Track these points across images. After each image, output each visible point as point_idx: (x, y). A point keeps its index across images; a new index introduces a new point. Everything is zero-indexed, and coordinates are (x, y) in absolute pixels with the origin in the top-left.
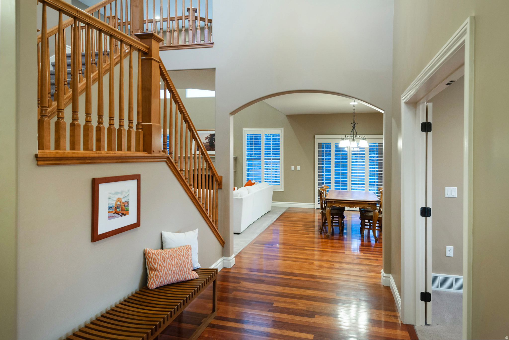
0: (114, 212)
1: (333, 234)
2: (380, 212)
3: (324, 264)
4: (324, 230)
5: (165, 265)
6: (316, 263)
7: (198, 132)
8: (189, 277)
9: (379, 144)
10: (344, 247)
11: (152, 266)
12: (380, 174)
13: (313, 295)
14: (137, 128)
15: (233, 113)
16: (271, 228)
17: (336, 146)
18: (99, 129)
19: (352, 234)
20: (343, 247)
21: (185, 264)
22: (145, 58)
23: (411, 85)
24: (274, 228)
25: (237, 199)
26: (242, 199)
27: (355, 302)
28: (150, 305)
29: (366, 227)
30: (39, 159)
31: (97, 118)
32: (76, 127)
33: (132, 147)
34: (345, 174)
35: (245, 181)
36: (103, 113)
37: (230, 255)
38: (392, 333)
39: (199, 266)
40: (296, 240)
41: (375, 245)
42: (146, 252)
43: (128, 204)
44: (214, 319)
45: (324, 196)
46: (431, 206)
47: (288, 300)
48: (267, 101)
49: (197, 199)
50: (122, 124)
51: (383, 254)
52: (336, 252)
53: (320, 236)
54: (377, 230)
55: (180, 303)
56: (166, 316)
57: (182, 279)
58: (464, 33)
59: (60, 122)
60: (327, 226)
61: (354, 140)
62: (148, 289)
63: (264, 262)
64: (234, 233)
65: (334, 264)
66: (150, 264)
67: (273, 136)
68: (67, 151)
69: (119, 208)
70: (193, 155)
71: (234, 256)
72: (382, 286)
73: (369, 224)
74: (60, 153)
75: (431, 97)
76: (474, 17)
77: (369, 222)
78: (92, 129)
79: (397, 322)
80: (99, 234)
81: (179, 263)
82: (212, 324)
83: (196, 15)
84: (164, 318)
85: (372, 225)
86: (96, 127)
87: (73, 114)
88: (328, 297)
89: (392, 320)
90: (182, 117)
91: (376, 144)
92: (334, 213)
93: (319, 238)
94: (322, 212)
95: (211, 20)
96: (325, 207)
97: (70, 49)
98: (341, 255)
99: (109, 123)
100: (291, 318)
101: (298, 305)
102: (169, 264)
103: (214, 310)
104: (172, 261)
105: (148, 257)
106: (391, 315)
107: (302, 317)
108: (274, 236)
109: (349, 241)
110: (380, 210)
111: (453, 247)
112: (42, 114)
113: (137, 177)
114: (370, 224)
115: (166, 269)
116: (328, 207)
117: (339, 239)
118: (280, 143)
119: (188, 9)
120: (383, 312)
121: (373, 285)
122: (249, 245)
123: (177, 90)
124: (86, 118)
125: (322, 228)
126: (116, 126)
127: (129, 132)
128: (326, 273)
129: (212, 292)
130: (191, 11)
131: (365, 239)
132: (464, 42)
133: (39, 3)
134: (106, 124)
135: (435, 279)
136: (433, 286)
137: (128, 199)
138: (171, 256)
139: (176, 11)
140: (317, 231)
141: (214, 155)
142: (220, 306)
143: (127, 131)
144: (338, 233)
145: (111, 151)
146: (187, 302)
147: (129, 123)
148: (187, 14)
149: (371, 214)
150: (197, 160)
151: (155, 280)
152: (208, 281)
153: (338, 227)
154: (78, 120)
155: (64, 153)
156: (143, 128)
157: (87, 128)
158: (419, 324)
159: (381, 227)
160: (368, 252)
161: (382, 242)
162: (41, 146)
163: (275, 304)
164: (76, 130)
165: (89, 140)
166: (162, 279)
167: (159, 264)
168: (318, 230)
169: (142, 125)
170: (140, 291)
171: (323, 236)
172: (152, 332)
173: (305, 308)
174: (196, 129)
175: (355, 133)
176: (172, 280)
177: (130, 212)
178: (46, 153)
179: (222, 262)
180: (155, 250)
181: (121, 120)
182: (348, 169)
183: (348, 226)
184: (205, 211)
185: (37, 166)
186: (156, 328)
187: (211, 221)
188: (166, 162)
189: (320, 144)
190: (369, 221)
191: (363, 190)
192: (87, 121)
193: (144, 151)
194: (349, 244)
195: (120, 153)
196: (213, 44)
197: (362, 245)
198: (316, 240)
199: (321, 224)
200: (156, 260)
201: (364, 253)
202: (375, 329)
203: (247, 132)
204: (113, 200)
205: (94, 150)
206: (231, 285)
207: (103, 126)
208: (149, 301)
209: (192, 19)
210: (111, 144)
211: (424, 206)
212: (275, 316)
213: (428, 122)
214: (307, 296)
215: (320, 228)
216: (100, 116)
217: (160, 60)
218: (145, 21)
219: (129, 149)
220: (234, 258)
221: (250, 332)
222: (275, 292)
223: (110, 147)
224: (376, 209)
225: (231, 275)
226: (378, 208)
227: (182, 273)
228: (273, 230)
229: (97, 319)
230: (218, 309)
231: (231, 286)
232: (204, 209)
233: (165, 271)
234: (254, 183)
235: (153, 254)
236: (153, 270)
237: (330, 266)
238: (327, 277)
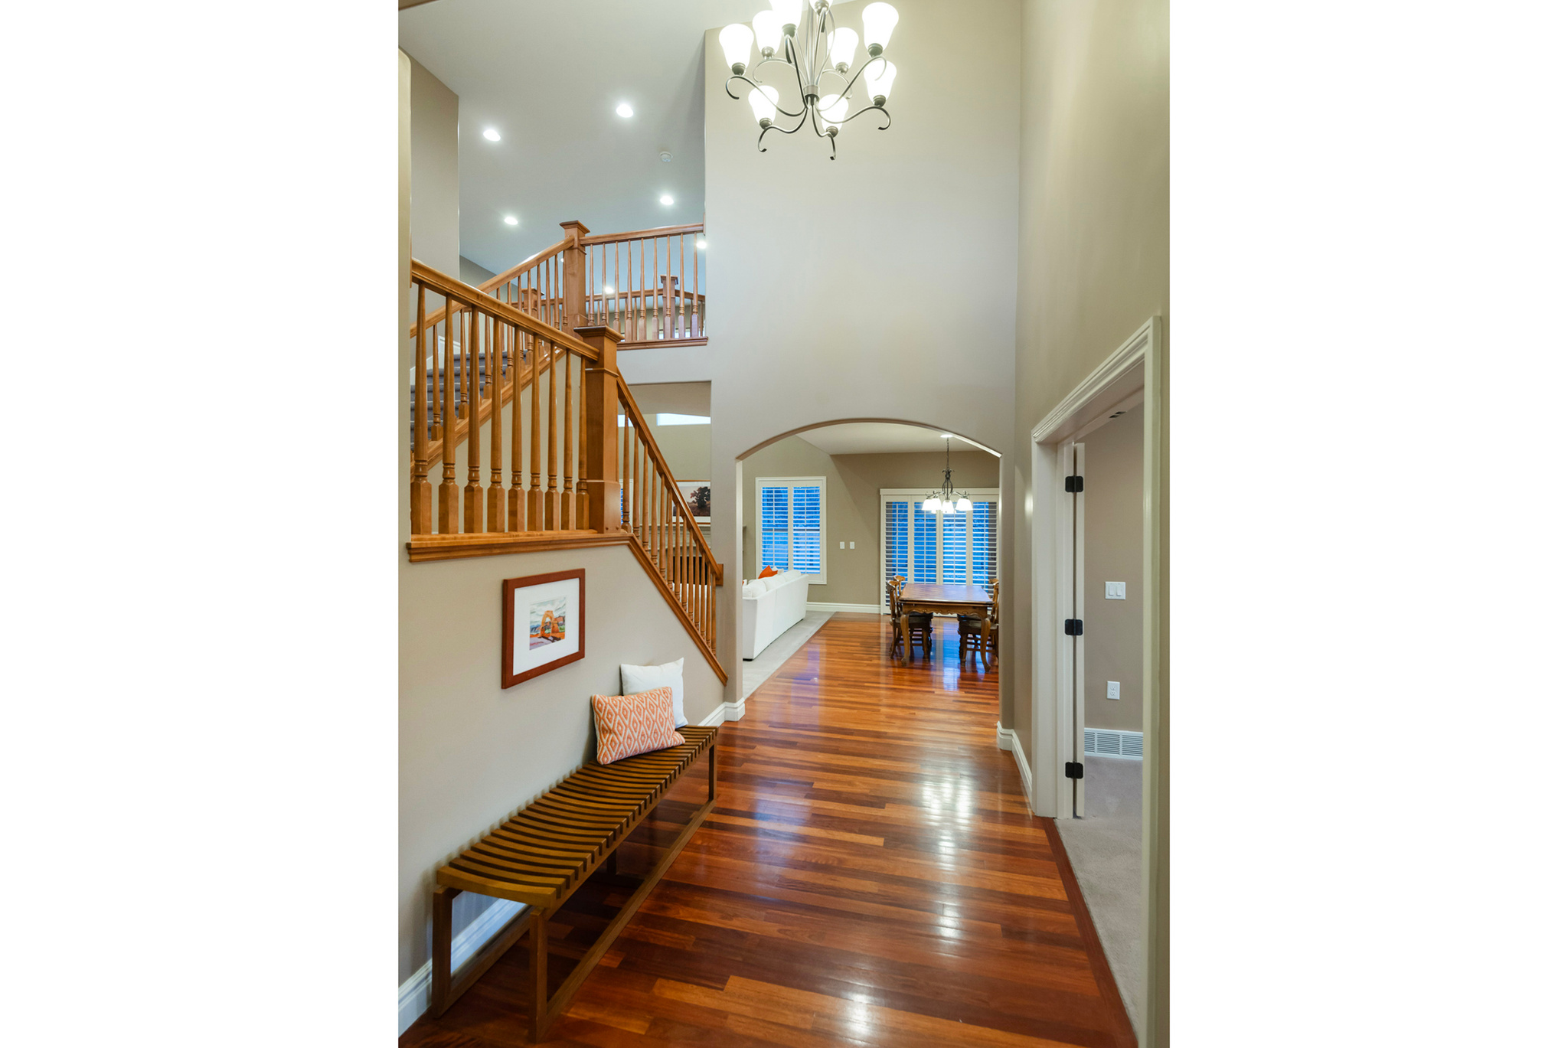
0: (540, 635)
1: (912, 658)
2: (994, 621)
3: (898, 712)
4: (897, 650)
5: (627, 722)
6: (884, 710)
7: (678, 484)
8: (669, 743)
9: (989, 503)
10: (931, 681)
11: (605, 725)
12: (992, 554)
13: (882, 768)
14: (579, 490)
15: (740, 457)
16: (805, 649)
17: (916, 507)
18: (514, 495)
19: (944, 659)
20: (930, 683)
21: (661, 720)
22: (591, 369)
23: (1049, 416)
24: (811, 649)
25: (748, 600)
26: (756, 601)
27: (949, 778)
28: (603, 793)
29: (969, 646)
30: (412, 552)
31: (511, 476)
32: (475, 493)
33: (570, 523)
34: (932, 552)
35: (759, 570)
36: (521, 467)
37: (737, 698)
38: (1018, 832)
39: (686, 723)
40: (849, 670)
41: (986, 677)
42: (594, 702)
43: (564, 621)
44: (712, 812)
45: (896, 595)
46: (1083, 615)
47: (838, 776)
48: (802, 435)
49: (681, 606)
50: (552, 484)
51: (1000, 693)
52: (919, 691)
53: (889, 663)
54: (987, 651)
55: (656, 789)
56: (630, 814)
57: (656, 745)
58: (1144, 341)
59: (448, 486)
60: (903, 645)
61: (948, 499)
62: (598, 764)
63: (793, 709)
64: (744, 660)
65: (916, 712)
66: (602, 722)
67: (808, 491)
68: (459, 535)
69: (548, 629)
70: (674, 523)
71: (743, 700)
72: (999, 751)
73: (973, 641)
74: (449, 539)
75: (1082, 434)
76: (1161, 317)
77: (974, 638)
78: (503, 495)
79: (1025, 813)
80: (514, 674)
81: (651, 720)
82: (707, 822)
83: (677, 287)
84: (627, 817)
85: (979, 642)
86: (510, 491)
87: (469, 470)
88: (906, 770)
89: (1018, 810)
90: (655, 468)
91: (985, 503)
92: (914, 624)
93: (887, 667)
94: (894, 621)
95: (703, 297)
96: (898, 612)
97: (459, 348)
98: (927, 696)
99: (531, 483)
100: (844, 810)
101: (856, 785)
102: (634, 721)
103: (711, 796)
104: (640, 715)
105: (597, 710)
106: (1015, 802)
107: (863, 807)
108: (810, 664)
109: (940, 670)
110: (993, 617)
111: (1119, 683)
112: (417, 474)
113: (579, 574)
114: (976, 641)
115: (628, 730)
116: (905, 613)
117: (923, 668)
118: (820, 497)
119: (663, 279)
120: (1000, 797)
121: (983, 749)
122: (769, 679)
123: (644, 416)
124: (493, 476)
125: (895, 647)
126: (544, 488)
127: (565, 498)
128: (900, 728)
129: (708, 764)
130: (668, 280)
131: (968, 666)
132: (1142, 357)
133: (413, 284)
134: (526, 486)
135: (1089, 737)
136: (1087, 749)
137: (564, 613)
138: (638, 706)
139: (642, 282)
140: (884, 654)
141: (709, 524)
142: (721, 789)
143: (562, 495)
144: (922, 656)
145: (535, 530)
146: (666, 787)
147: (566, 481)
148: (661, 286)
149: (978, 625)
150: (680, 532)
151: (611, 749)
152: (702, 748)
153: (921, 647)
154: (478, 481)
155: (455, 538)
156: (589, 488)
157: (494, 494)
158: (1063, 817)
159: (995, 646)
160: (973, 691)
161: (997, 673)
162: (416, 528)
163: (817, 785)
164: (475, 498)
165: (498, 514)
166: (622, 747)
167: (617, 722)
168: (886, 652)
169: (588, 484)
170: (584, 768)
171: (896, 663)
172: (608, 842)
173: (867, 791)
174: (675, 479)
175: (950, 486)
176: (640, 748)
177: (566, 633)
178: (425, 540)
179: (723, 712)
180: (610, 698)
181: (552, 476)
182: (937, 546)
183: (937, 645)
184: (694, 625)
185: (410, 564)
186: (614, 835)
187: (705, 641)
188: (629, 546)
189: (889, 505)
190: (974, 636)
191: (964, 581)
192: (494, 482)
193: (590, 528)
194: (939, 676)
195: (550, 535)
196: (706, 339)
197: (962, 678)
198: (883, 670)
199: (892, 640)
200: (612, 715)
201: (966, 692)
202: (988, 826)
203: (762, 483)
204: (538, 615)
205: (506, 530)
206: (739, 752)
207: (521, 489)
208: (600, 787)
209: (670, 295)
210: (535, 520)
211: (1071, 618)
212: (818, 806)
213: (1078, 475)
214: (871, 770)
215: (891, 649)
216: (516, 473)
217: (618, 372)
218: (589, 297)
219: (565, 525)
220: (744, 705)
221: (775, 836)
222: (817, 763)
223: (533, 525)
224: (987, 616)
225: (739, 733)
226: (989, 613)
227: (656, 735)
228: (809, 652)
229: (512, 821)
230: (718, 795)
231: (740, 754)
232: (693, 623)
233: (627, 734)
234: (776, 572)
235: (606, 704)
236: (607, 732)
237: (908, 716)
238: (904, 736)
